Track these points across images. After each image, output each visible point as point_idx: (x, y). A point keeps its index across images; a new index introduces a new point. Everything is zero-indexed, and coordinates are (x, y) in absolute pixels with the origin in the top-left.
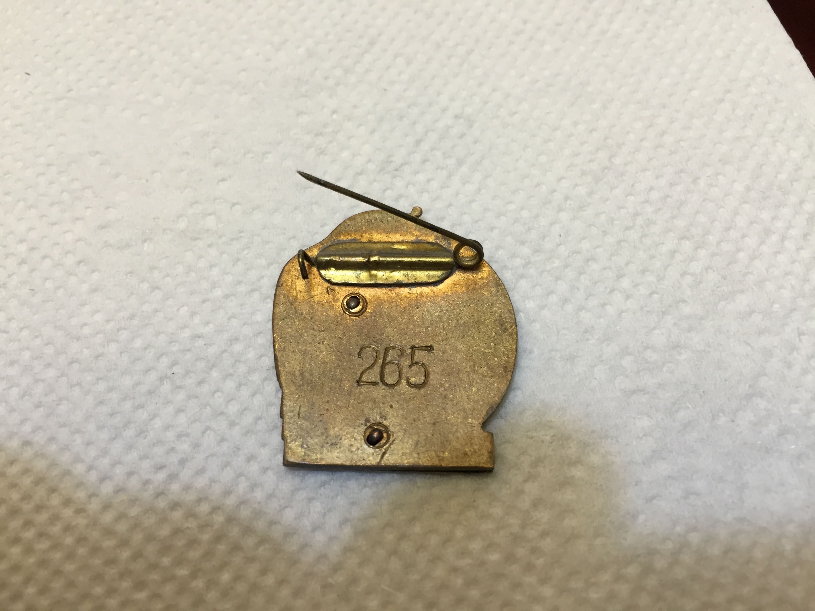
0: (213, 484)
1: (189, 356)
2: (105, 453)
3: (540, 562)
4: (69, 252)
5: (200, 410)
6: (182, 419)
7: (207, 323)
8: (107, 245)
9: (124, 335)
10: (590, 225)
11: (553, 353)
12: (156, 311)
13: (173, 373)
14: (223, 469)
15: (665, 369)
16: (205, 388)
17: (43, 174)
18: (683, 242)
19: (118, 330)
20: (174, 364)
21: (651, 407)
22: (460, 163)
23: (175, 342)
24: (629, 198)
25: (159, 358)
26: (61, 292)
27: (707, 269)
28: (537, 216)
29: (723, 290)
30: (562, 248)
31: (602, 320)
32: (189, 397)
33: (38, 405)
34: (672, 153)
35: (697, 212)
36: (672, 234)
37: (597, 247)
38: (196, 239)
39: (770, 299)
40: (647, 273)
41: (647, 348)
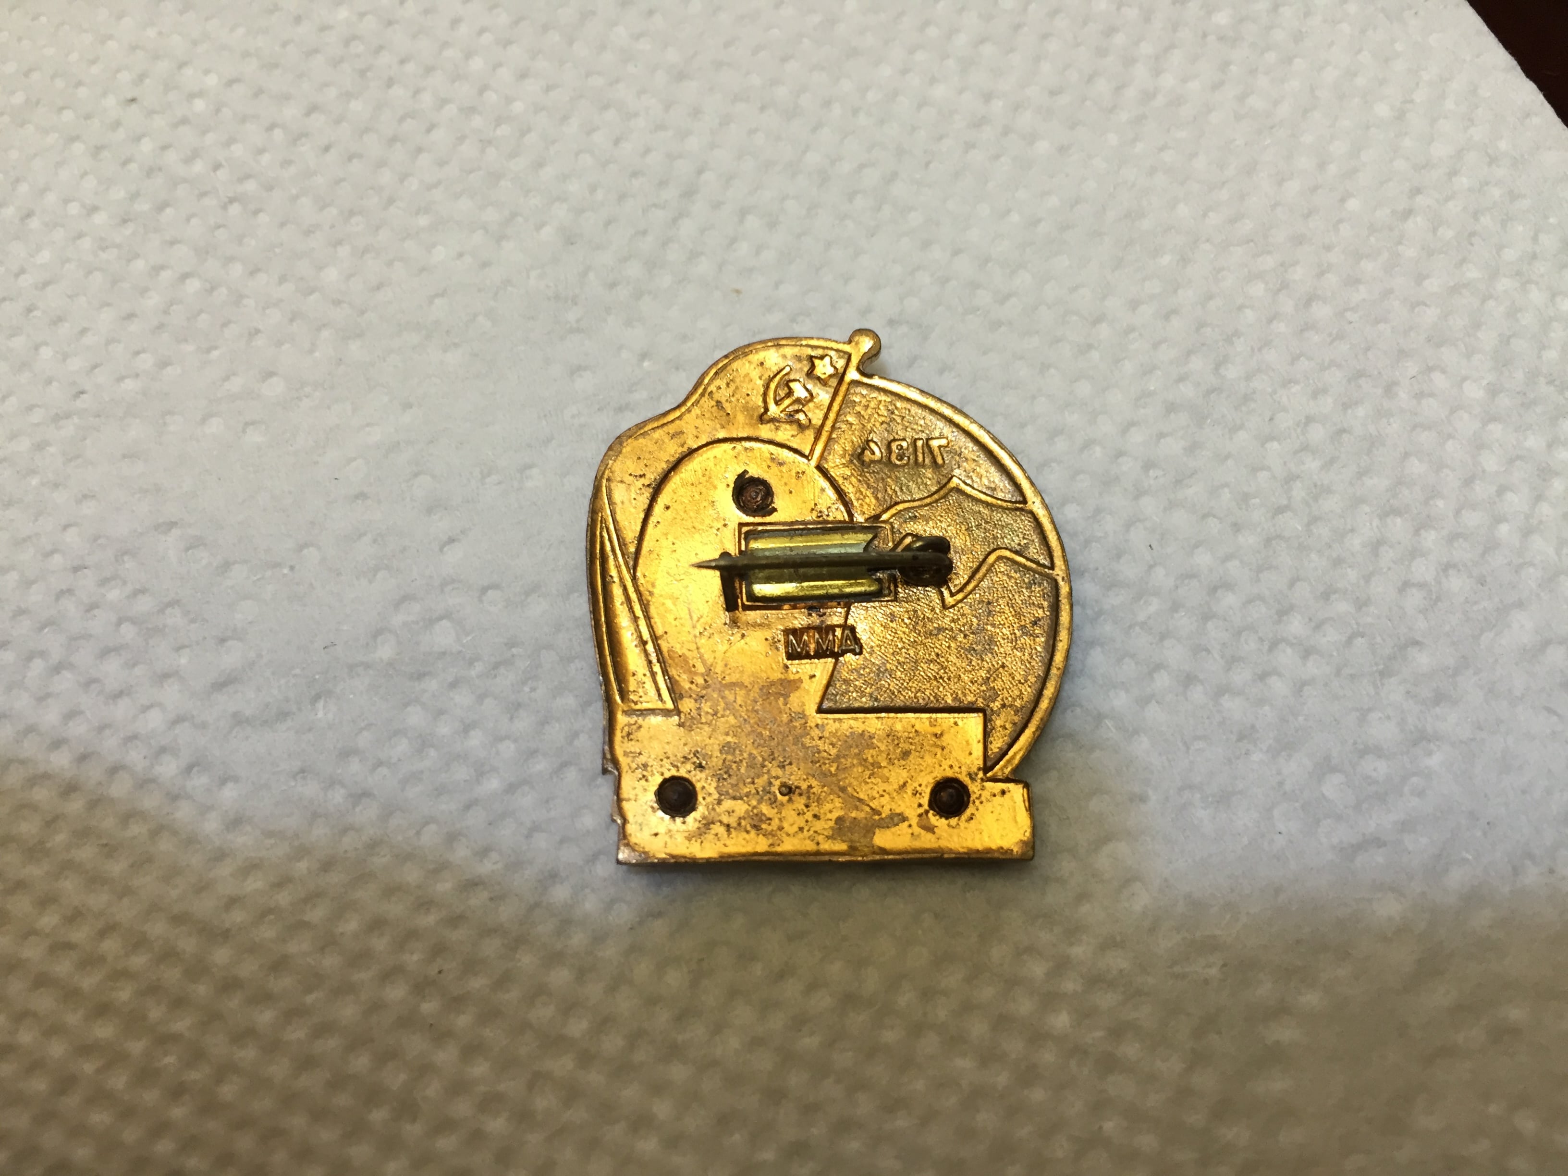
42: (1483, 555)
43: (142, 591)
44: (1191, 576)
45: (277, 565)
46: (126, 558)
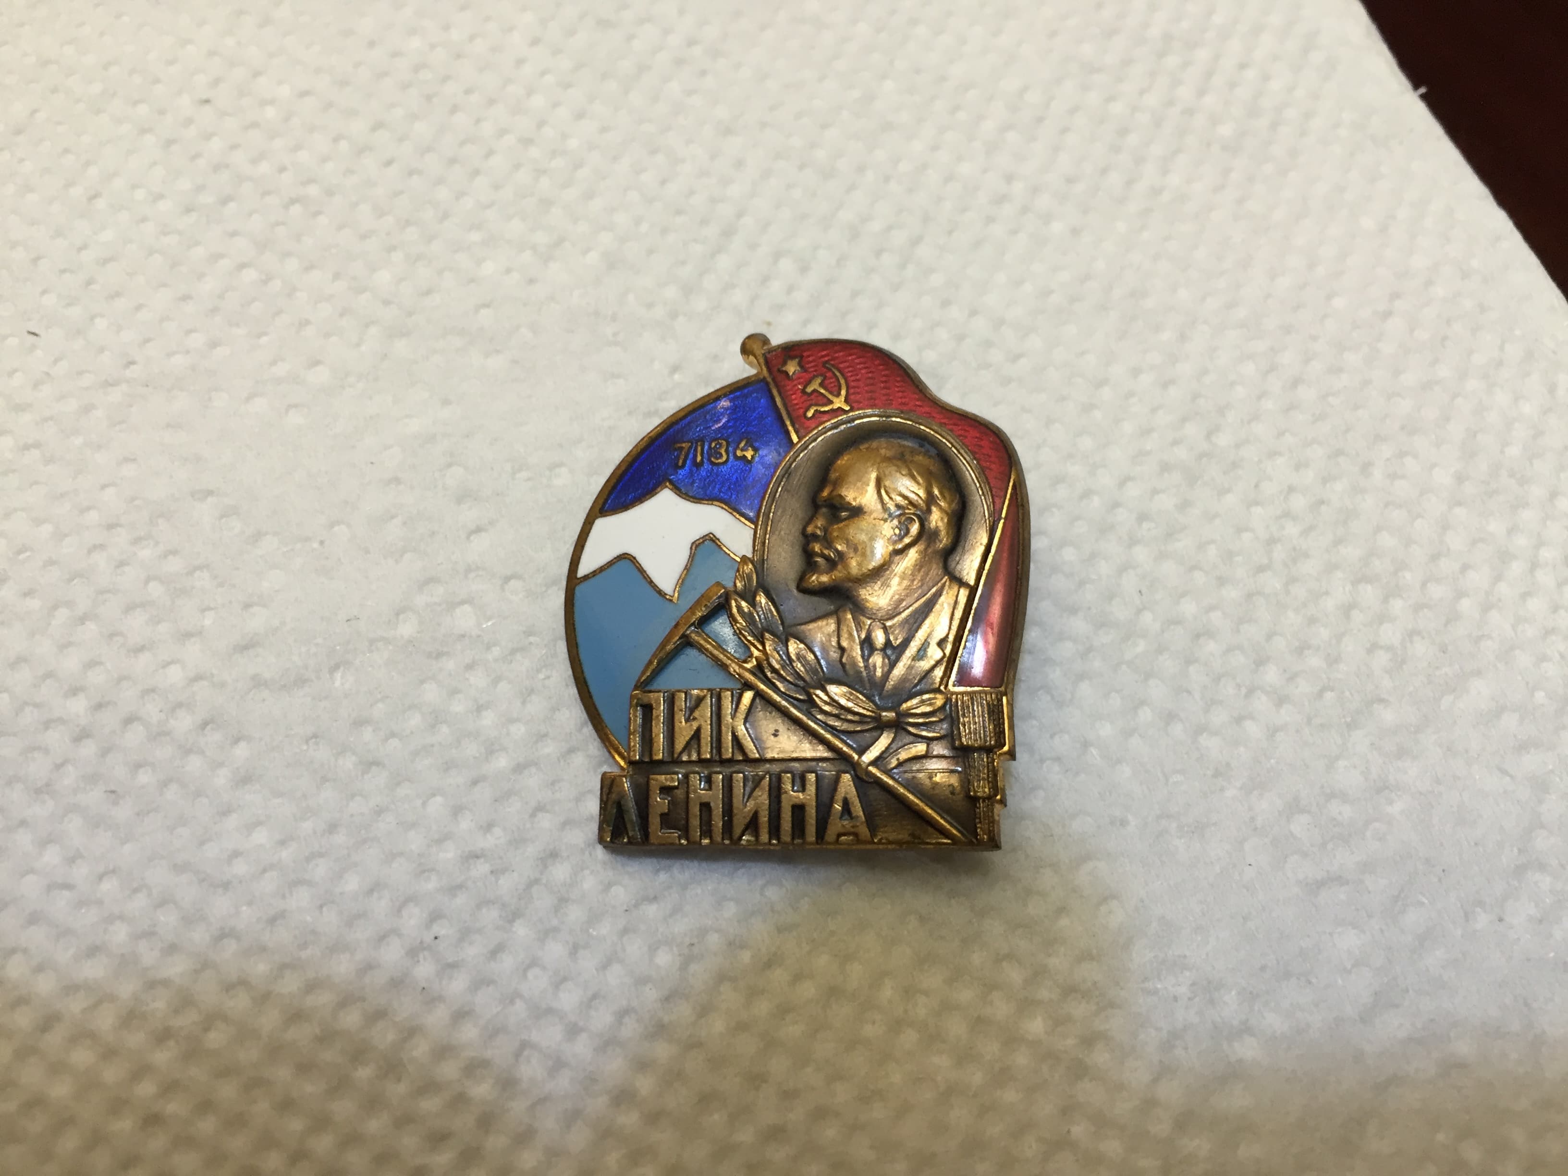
1: (461, 900)
4: (180, 705)
7: (488, 827)
8: (258, 682)
9: (320, 870)
12: (379, 811)
15: (1368, 834)
16: (507, 963)
17: (101, 547)
19: (308, 859)
20: (435, 917)
25: (399, 910)
27: (1412, 634)
29: (1446, 674)
30: (1147, 618)
35: (1378, 529)
36: (1339, 574)
37: (1211, 608)
38: (439, 655)
40: (1306, 652)
41: (1331, 796)
42: (1446, 625)
43: (174, 552)
44: (1177, 622)
45: (308, 539)
46: (160, 521)
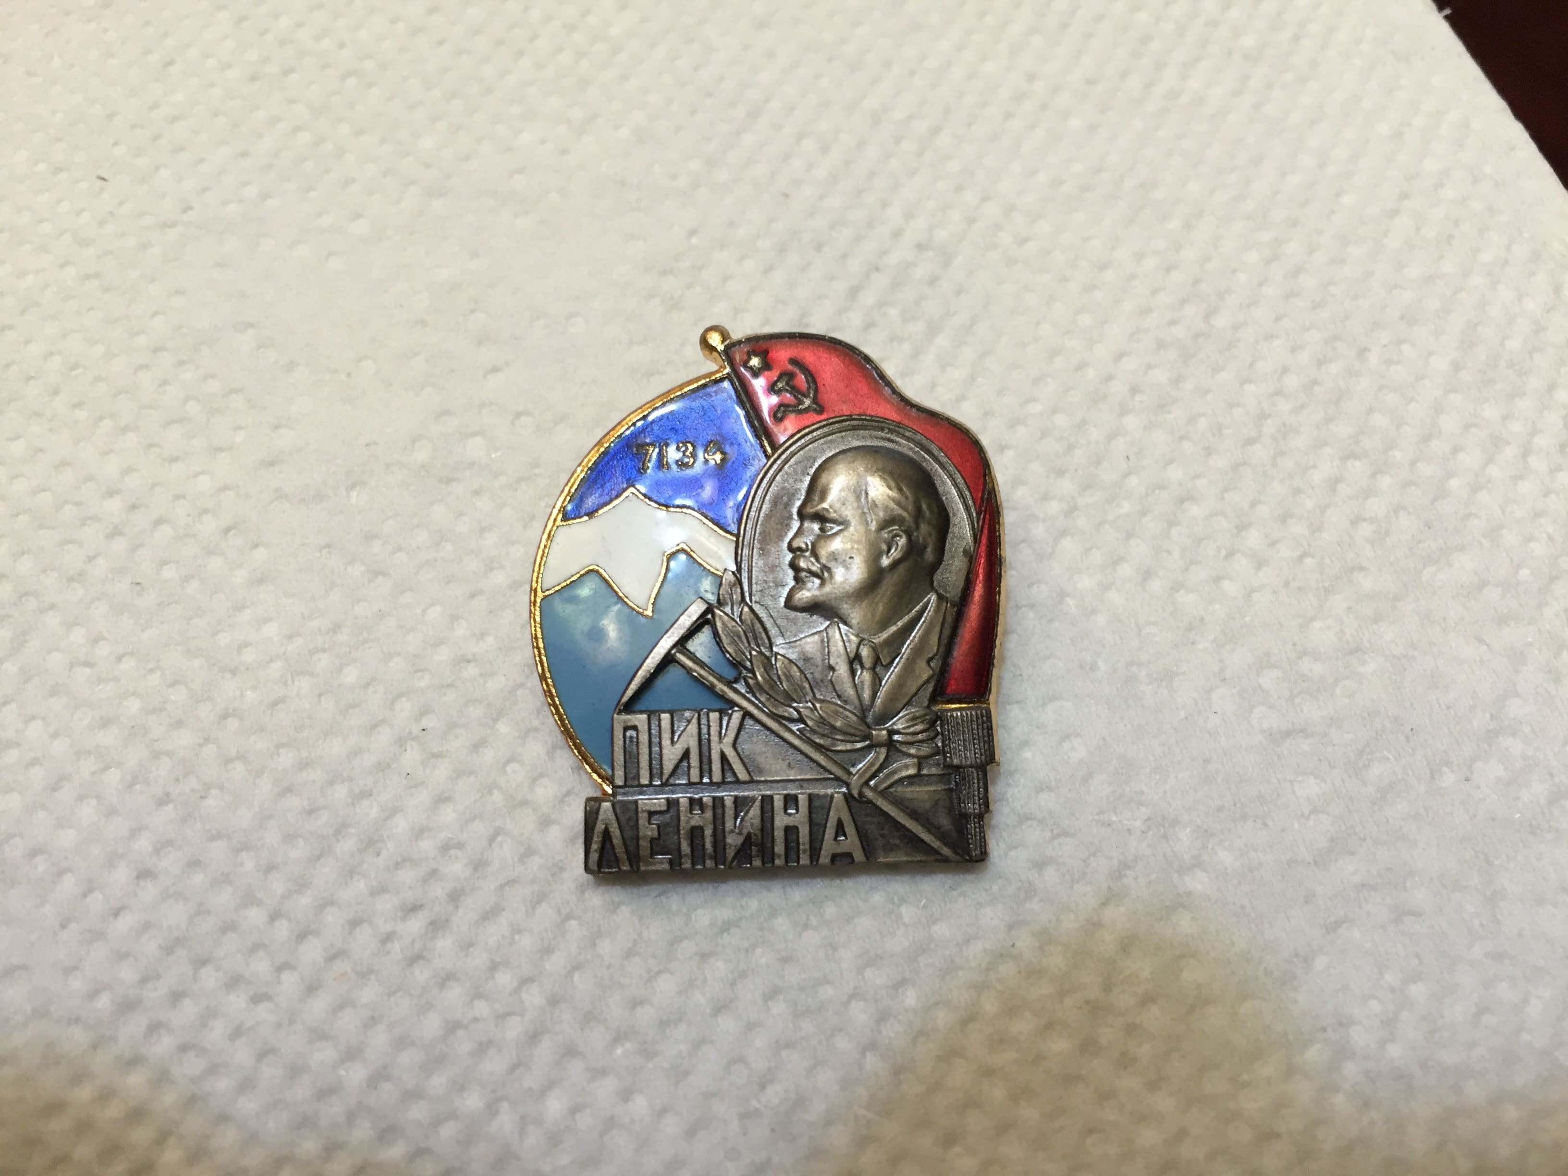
0: (517, 937)
2: (301, 885)
3: (1144, 1051)
5: (481, 798)
6: (448, 815)
10: (1182, 438)
11: (1134, 669)
13: (424, 730)
14: (534, 908)
18: (1349, 463)
21: (1320, 760)
22: (933, 329)
23: (422, 670)
24: (1247, 387)
26: (193, 587)
28: (1084, 422)
31: (1217, 606)
32: (459, 773)
33: (163, 801)
34: (1316, 306)
39: (1512, 560)
